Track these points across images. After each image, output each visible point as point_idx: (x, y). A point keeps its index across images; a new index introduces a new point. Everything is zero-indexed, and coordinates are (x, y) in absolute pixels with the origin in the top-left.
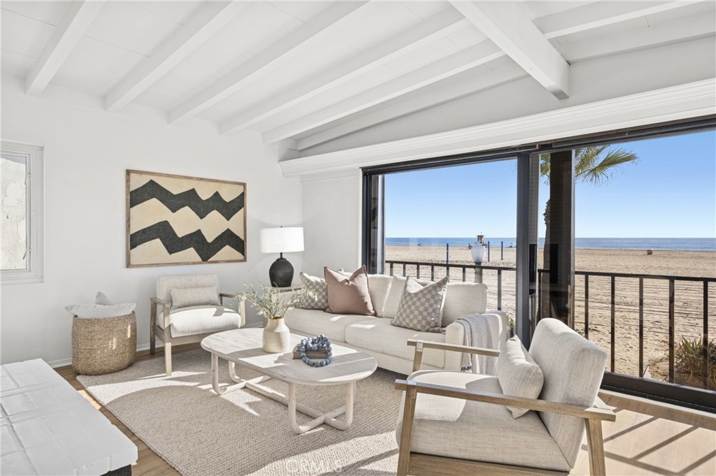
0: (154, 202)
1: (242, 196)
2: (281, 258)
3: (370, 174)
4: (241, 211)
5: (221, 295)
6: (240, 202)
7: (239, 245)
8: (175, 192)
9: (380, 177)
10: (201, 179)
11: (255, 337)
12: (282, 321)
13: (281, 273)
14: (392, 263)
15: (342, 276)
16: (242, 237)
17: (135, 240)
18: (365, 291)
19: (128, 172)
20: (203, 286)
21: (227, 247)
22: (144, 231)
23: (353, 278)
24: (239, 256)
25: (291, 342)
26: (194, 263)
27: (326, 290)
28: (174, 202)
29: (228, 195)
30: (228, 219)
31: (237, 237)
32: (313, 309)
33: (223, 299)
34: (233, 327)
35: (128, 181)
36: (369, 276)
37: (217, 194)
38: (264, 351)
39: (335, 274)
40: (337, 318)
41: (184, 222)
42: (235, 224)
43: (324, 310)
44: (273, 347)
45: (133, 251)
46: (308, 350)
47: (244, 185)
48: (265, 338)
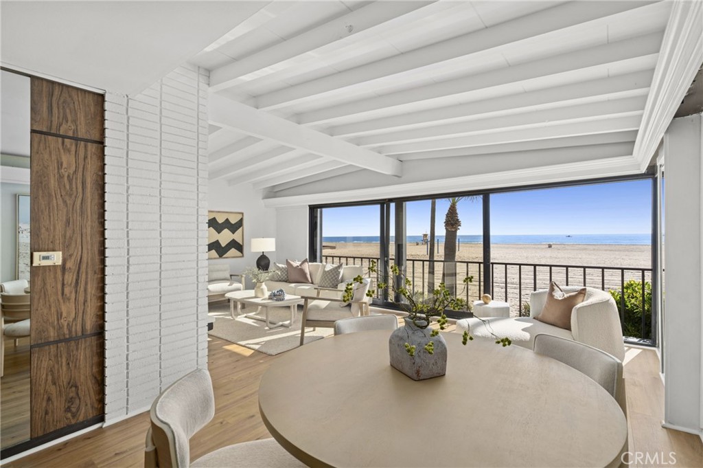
1: (241, 220)
2: (263, 255)
3: (313, 209)
4: (241, 229)
5: (231, 276)
6: (240, 224)
7: (240, 248)
9: (319, 210)
10: (219, 212)
11: (251, 293)
12: (264, 283)
13: (263, 262)
14: (326, 257)
15: (296, 264)
16: (241, 244)
18: (307, 271)
20: (221, 270)
21: (233, 249)
23: (301, 265)
24: (239, 254)
25: (267, 294)
26: (215, 258)
27: (287, 271)
29: (233, 220)
30: (233, 233)
31: (239, 244)
32: (280, 281)
33: (233, 277)
34: (239, 290)
36: (310, 264)
37: (227, 219)
38: (256, 297)
39: (292, 263)
40: (293, 285)
42: (237, 236)
43: (286, 282)
44: (259, 295)
46: (275, 295)
47: (242, 214)
48: (256, 292)
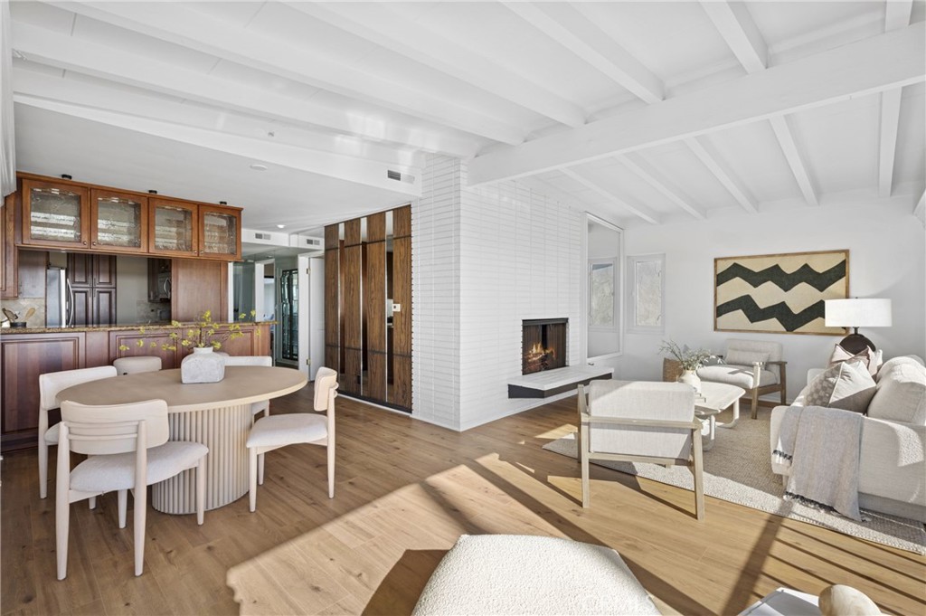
0: (738, 280)
1: (844, 264)
2: (856, 333)
4: (842, 281)
6: (839, 271)
8: (756, 270)
10: (785, 255)
17: (721, 310)
19: (716, 260)
20: (757, 352)
21: (820, 319)
22: (728, 304)
26: (777, 333)
28: (755, 279)
29: (820, 266)
30: (822, 291)
35: (716, 266)
37: (807, 266)
41: (767, 295)
45: (719, 319)
47: (847, 252)
